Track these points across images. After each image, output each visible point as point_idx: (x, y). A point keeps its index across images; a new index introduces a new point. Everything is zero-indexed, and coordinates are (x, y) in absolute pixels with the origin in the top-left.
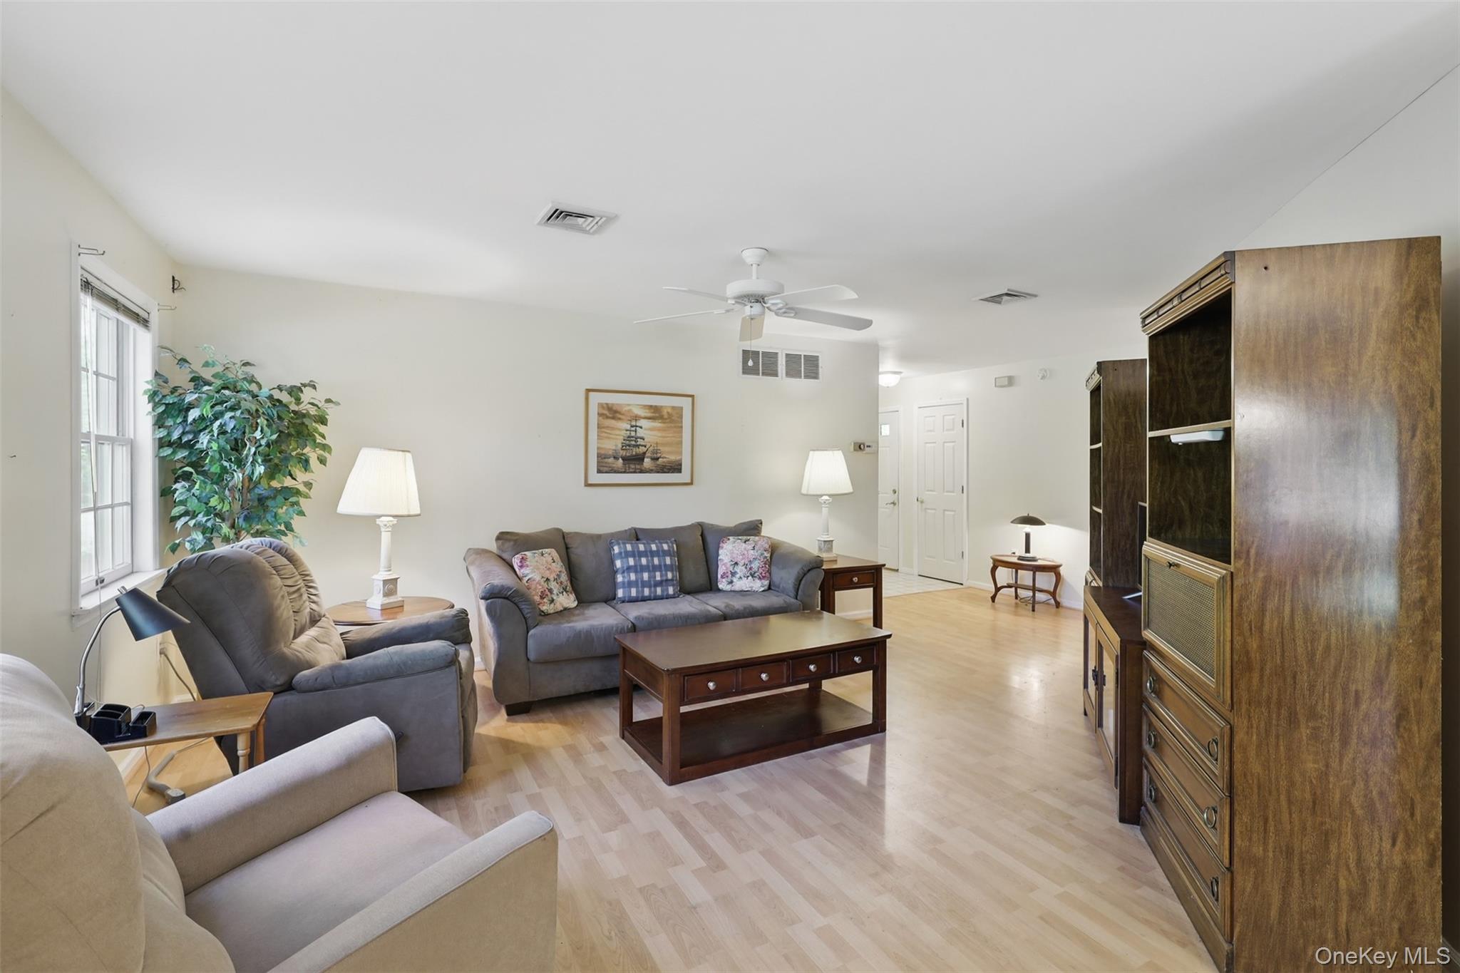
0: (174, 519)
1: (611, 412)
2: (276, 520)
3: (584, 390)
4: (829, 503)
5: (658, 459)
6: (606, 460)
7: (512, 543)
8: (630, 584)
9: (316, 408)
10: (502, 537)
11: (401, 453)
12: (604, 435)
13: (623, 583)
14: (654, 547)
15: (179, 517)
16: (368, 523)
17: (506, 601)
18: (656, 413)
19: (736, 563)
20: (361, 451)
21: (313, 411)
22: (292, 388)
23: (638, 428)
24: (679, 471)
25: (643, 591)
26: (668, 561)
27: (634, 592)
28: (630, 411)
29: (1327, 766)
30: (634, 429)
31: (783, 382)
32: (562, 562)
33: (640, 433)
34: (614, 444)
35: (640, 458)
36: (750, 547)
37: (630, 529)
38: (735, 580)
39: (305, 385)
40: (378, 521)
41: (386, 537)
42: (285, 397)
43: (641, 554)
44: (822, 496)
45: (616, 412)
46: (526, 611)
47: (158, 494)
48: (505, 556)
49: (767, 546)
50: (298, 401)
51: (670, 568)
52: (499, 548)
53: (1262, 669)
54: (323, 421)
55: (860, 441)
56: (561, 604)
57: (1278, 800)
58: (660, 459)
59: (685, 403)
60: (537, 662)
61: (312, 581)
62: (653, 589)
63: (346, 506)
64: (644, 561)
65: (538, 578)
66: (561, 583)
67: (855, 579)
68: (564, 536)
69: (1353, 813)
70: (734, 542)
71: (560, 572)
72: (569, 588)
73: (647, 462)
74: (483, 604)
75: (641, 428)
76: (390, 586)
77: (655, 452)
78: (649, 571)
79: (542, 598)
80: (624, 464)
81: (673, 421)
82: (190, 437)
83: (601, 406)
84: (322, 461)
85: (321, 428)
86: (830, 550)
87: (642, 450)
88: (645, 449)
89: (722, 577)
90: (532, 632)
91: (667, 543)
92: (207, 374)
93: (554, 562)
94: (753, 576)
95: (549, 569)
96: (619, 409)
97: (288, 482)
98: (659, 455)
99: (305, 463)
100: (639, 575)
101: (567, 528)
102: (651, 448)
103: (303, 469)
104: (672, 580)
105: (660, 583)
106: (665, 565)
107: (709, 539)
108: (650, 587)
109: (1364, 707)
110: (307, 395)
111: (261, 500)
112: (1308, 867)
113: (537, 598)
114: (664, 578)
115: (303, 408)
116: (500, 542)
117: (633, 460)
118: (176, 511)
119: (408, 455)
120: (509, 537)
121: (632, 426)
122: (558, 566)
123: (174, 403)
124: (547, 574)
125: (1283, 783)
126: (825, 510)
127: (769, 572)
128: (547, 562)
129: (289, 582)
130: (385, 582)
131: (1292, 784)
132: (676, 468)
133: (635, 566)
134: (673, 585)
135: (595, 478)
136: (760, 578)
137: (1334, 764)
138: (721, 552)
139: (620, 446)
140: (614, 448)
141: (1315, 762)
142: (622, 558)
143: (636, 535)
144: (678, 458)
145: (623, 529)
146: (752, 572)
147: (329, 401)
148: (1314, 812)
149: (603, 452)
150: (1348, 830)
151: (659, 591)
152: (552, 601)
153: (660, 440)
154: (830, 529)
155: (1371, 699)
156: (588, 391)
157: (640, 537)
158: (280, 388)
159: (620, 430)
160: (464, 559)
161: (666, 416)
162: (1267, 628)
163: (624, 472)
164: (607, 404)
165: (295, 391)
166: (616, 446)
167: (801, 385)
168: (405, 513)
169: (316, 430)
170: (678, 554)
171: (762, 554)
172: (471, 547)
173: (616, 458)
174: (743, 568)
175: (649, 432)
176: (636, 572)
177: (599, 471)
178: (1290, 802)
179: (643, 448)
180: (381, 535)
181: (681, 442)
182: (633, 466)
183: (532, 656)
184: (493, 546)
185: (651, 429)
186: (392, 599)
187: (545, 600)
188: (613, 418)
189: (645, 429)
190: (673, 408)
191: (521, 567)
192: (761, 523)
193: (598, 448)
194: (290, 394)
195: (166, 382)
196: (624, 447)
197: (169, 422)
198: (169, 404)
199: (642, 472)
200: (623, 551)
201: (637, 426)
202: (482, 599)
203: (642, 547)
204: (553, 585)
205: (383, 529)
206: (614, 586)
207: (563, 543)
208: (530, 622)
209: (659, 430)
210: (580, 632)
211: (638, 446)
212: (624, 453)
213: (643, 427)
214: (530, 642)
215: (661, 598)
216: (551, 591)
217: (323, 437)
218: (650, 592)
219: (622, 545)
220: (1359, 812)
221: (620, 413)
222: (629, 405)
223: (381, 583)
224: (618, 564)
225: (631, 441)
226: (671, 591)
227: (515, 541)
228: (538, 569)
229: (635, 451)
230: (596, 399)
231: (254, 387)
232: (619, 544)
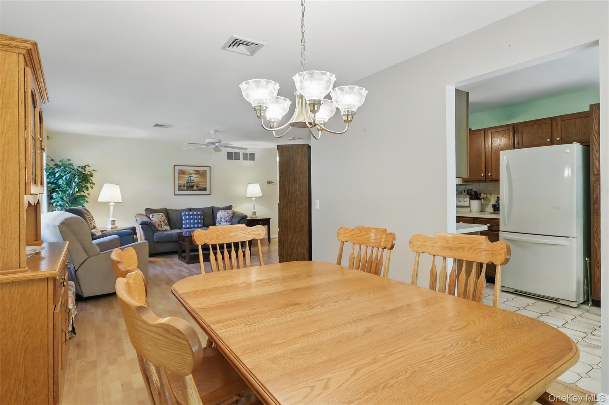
0: (53, 203)
1: (182, 172)
2: (80, 204)
3: (173, 166)
4: (255, 200)
5: (198, 187)
6: (181, 187)
7: (150, 211)
8: (187, 223)
9: (90, 172)
10: (147, 210)
11: (116, 185)
12: (180, 179)
13: (185, 223)
14: (195, 213)
15: (54, 202)
16: (106, 204)
17: (147, 225)
18: (197, 172)
19: (222, 218)
20: (104, 185)
21: (89, 173)
22: (83, 166)
23: (191, 177)
24: (206, 190)
25: (191, 226)
26: (199, 217)
27: (188, 226)
28: (189, 172)
29: (293, 237)
30: (190, 177)
31: (242, 162)
32: (165, 217)
33: (192, 178)
34: (184, 182)
35: (192, 187)
36: (226, 213)
37: (188, 208)
38: (221, 223)
39: (86, 166)
40: (109, 204)
41: (112, 209)
42: (80, 169)
43: (191, 215)
44: (253, 197)
45: (184, 172)
46: (153, 228)
47: (47, 197)
48: (148, 215)
49: (232, 213)
50: (85, 170)
51: (200, 219)
52: (146, 213)
53: (283, 220)
54: (92, 176)
55: (270, 180)
56: (164, 228)
57: (285, 243)
58: (199, 187)
59: (208, 169)
60: (156, 242)
61: (93, 218)
62: (194, 225)
63: (100, 199)
64: (191, 217)
65: (157, 221)
66: (165, 223)
67: (261, 223)
68: (166, 210)
69: (296, 244)
70: (222, 212)
71: (165, 220)
72: (167, 224)
73: (195, 188)
74: (140, 226)
75: (192, 177)
76: (113, 222)
77: (198, 184)
78: (193, 220)
79: (158, 226)
80: (187, 188)
81: (203, 175)
82: (56, 181)
83: (179, 170)
84: (92, 188)
85: (91, 178)
86: (255, 214)
87: (193, 184)
88: (194, 184)
89: (217, 222)
90: (155, 234)
91: (199, 212)
92: (60, 164)
93: (163, 217)
94: (226, 221)
95: (161, 219)
96: (185, 171)
97: (82, 193)
98: (199, 185)
99: (87, 188)
100: (190, 221)
101: (168, 208)
102: (196, 183)
103: (86, 190)
104: (201, 223)
105: (196, 223)
106: (198, 218)
107: (215, 211)
108: (193, 224)
109: (297, 226)
110: (87, 169)
111: (75, 199)
112: (290, 255)
113: (157, 226)
114: (198, 222)
115: (87, 172)
116: (146, 211)
117: (190, 187)
118: (52, 201)
119: (118, 186)
120: (148, 209)
121: (189, 177)
122: (164, 218)
123: (52, 172)
124: (160, 220)
125: (286, 240)
126: (254, 202)
127: (232, 220)
128: (161, 217)
129: (89, 217)
130: (112, 221)
131: (287, 240)
132: (205, 189)
133: (189, 218)
134: (201, 224)
135: (177, 192)
136: (228, 222)
137: (294, 236)
138: (217, 215)
139: (185, 183)
140: (183, 183)
141: (291, 236)
142: (184, 216)
143: (190, 210)
144: (205, 186)
145: (186, 208)
146: (226, 220)
147: (94, 170)
148: (291, 245)
149: (180, 185)
150: (296, 248)
151: (196, 225)
152: (162, 227)
153: (198, 181)
154: (255, 208)
155: (299, 224)
156: (174, 166)
157: (191, 210)
158: (79, 167)
159: (185, 178)
160: (135, 217)
161: (201, 173)
162: (284, 213)
163: (187, 191)
164: (181, 170)
165: (84, 168)
166: (184, 183)
167: (249, 162)
168: (118, 201)
169: (90, 179)
170: (203, 215)
171: (230, 215)
172: (137, 213)
173: (184, 186)
174: (224, 219)
175: (195, 178)
176: (189, 220)
177: (179, 191)
178: (287, 243)
179: (193, 183)
180: (110, 208)
181: (206, 182)
182: (190, 189)
183: (155, 240)
184: (144, 213)
185: (196, 177)
186: (114, 226)
187: (159, 227)
188: (183, 174)
189: (194, 177)
190: (203, 171)
191: (152, 217)
192: (232, 206)
193: (178, 183)
194: (82, 168)
195: (49, 166)
196: (187, 183)
197: (50, 177)
198: (50, 172)
199: (193, 191)
200: (185, 214)
201: (191, 176)
202: (140, 224)
203: (191, 213)
204: (162, 223)
205: (111, 207)
206: (182, 224)
207: (166, 212)
208: (154, 231)
209: (198, 177)
210: (169, 234)
211: (192, 183)
212: (187, 185)
213: (193, 177)
214: (154, 236)
215: (196, 228)
216: (161, 225)
217: (92, 181)
218: (193, 226)
219: (185, 212)
220: (297, 244)
221: (185, 173)
222: (188, 170)
223: (111, 221)
224: (183, 218)
225: (189, 181)
226: (200, 225)
227: (151, 211)
228: (158, 218)
229: (191, 184)
230: (177, 168)
231: (71, 167)
232: (184, 212)
